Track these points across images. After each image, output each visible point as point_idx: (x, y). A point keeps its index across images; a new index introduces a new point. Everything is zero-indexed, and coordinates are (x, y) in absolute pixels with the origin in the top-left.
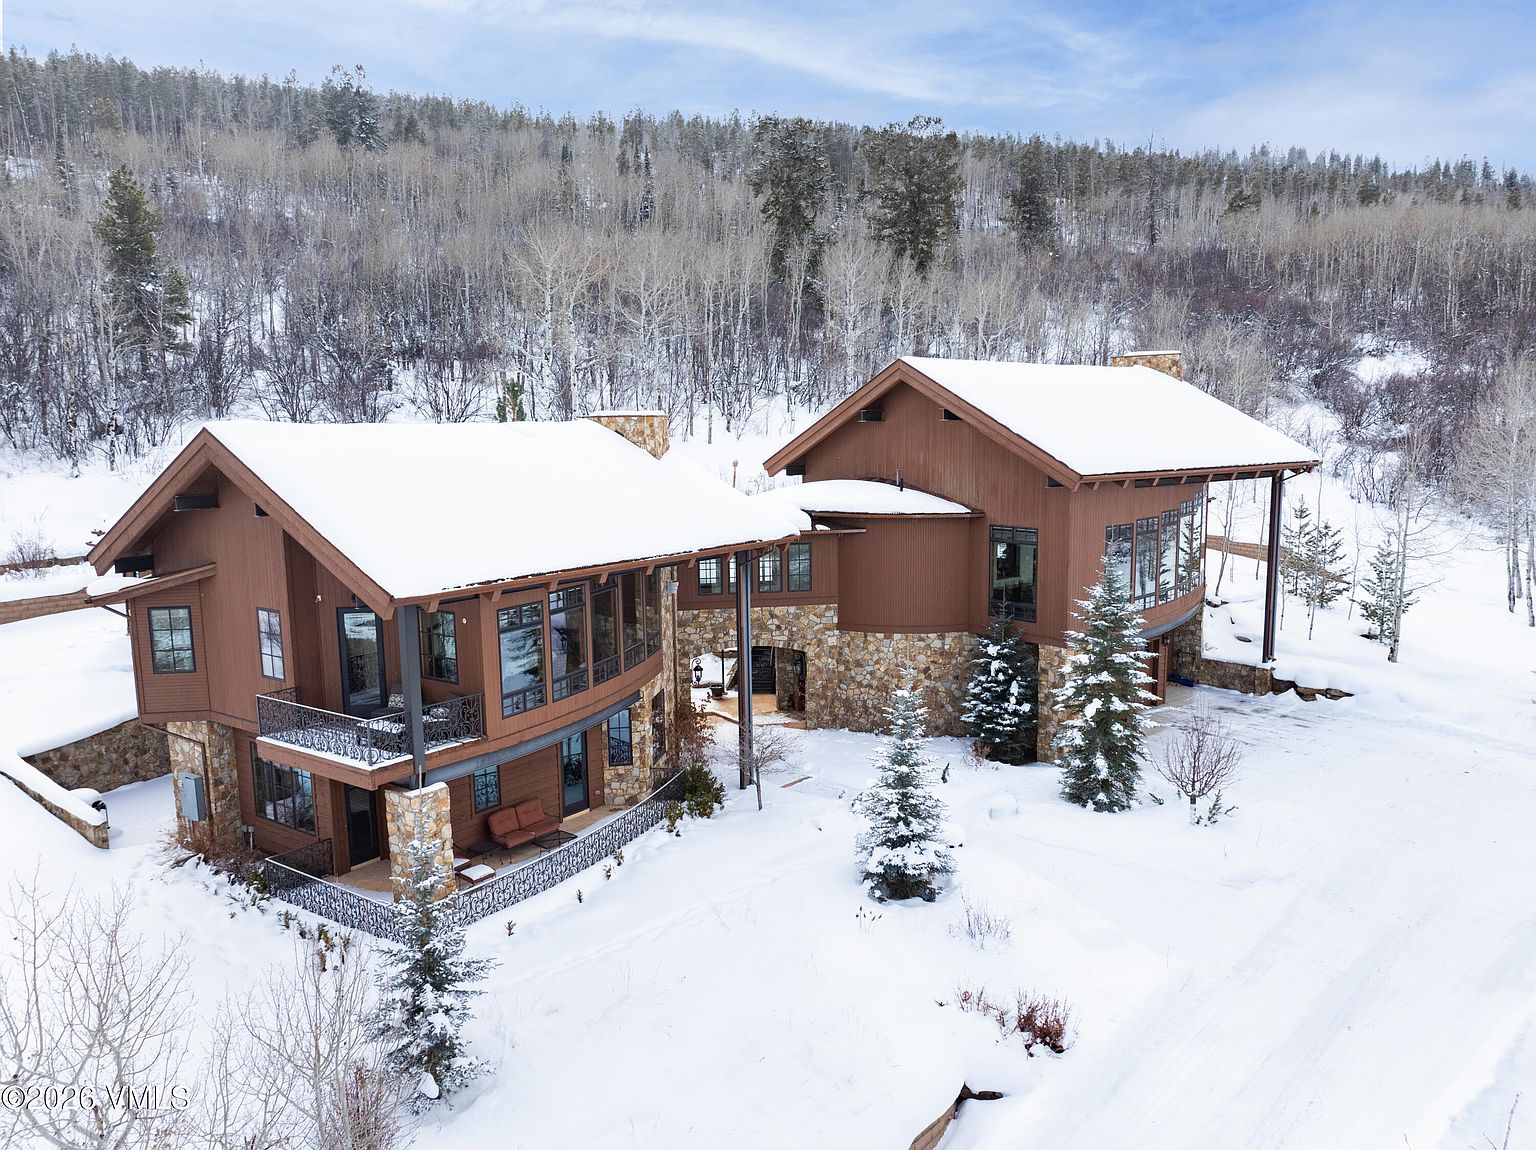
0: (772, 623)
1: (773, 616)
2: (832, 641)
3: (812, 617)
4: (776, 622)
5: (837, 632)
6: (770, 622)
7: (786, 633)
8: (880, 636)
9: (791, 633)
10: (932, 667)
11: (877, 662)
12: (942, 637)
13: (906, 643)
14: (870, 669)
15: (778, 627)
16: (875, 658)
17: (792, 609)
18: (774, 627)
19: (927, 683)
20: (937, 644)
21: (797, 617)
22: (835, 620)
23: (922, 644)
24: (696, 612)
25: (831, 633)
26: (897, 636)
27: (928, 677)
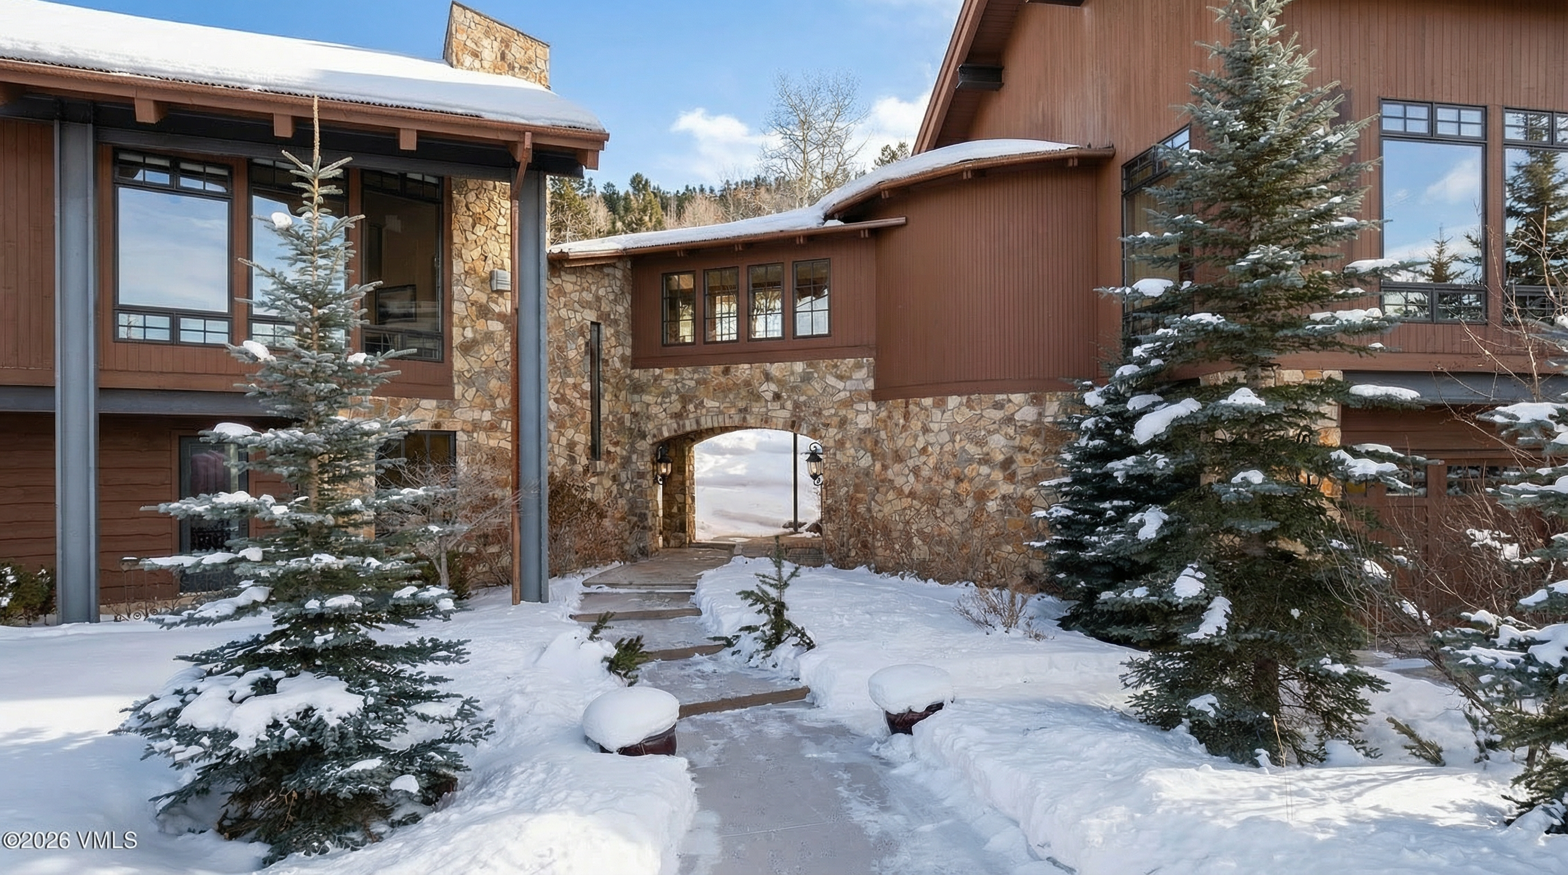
0: (768, 389)
1: (768, 377)
2: (864, 421)
3: (831, 380)
4: (773, 387)
5: (872, 406)
6: (764, 387)
7: (789, 405)
8: (928, 402)
9: (797, 406)
10: (1019, 457)
11: (924, 451)
12: (1037, 401)
13: (969, 413)
14: (911, 463)
15: (777, 397)
16: (920, 445)
17: (799, 367)
18: (769, 396)
19: (1006, 488)
20: (1027, 414)
21: (806, 378)
22: (870, 384)
23: (998, 415)
24: (657, 371)
25: (862, 407)
26: (953, 401)
27: (1011, 478)
